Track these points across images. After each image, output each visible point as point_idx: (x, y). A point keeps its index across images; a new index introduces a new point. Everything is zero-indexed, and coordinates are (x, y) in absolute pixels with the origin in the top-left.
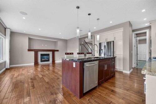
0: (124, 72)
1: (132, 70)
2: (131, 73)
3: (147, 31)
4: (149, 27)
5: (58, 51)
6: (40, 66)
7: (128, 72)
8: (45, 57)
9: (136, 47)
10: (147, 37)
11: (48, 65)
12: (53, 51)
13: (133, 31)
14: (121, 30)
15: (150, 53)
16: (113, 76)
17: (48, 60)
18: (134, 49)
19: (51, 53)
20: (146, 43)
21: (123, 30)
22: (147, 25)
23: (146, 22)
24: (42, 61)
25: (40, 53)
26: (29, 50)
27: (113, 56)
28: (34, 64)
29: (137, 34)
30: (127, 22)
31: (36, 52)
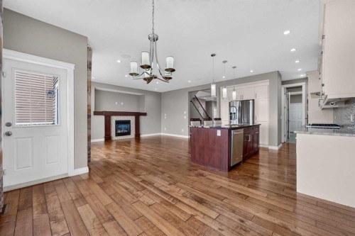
0: (270, 147)
1: (281, 145)
2: (280, 150)
3: (303, 84)
4: (306, 79)
5: (145, 114)
6: (114, 145)
7: (276, 148)
8: (123, 126)
9: (286, 110)
10: (303, 92)
11: (128, 142)
12: (138, 115)
13: (284, 83)
14: (266, 83)
15: (307, 119)
16: (256, 153)
17: (129, 133)
18: (284, 111)
19: (132, 119)
20: (301, 102)
21: (268, 83)
22: (302, 76)
23: (300, 73)
24: (117, 135)
25: (114, 119)
26: (96, 113)
27: (253, 123)
28: (103, 140)
29: (287, 88)
30: (275, 72)
31: (108, 116)
